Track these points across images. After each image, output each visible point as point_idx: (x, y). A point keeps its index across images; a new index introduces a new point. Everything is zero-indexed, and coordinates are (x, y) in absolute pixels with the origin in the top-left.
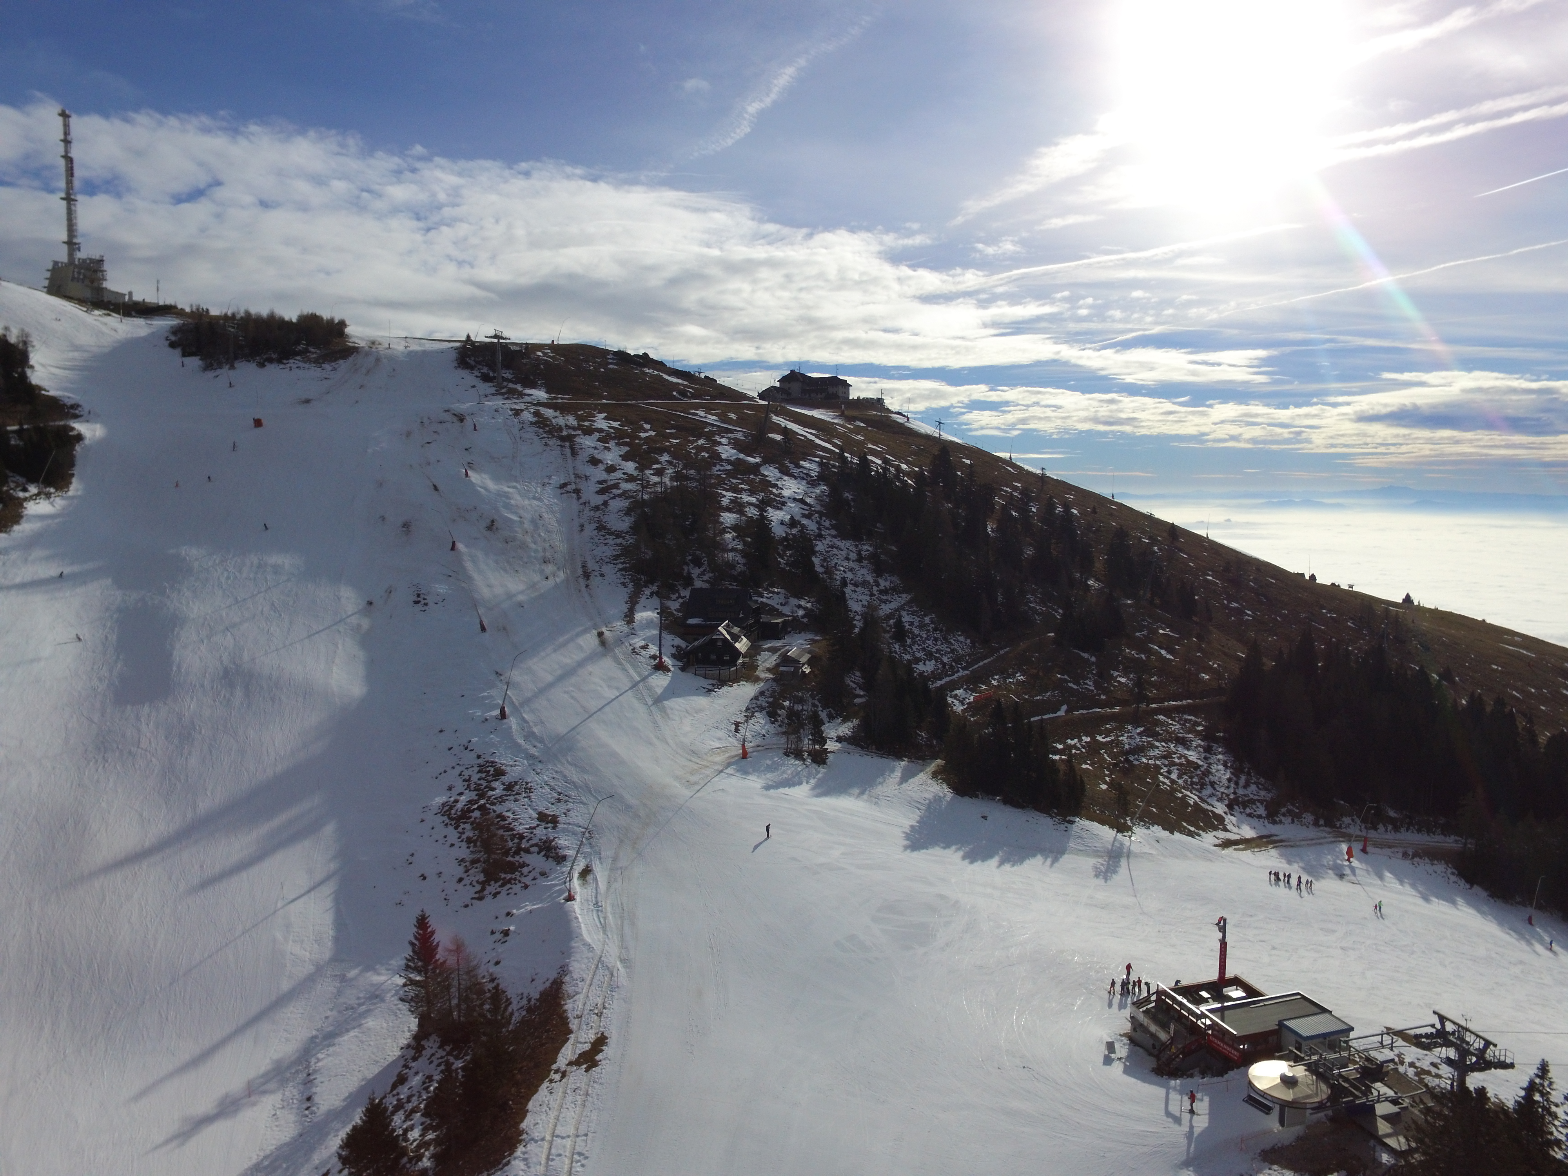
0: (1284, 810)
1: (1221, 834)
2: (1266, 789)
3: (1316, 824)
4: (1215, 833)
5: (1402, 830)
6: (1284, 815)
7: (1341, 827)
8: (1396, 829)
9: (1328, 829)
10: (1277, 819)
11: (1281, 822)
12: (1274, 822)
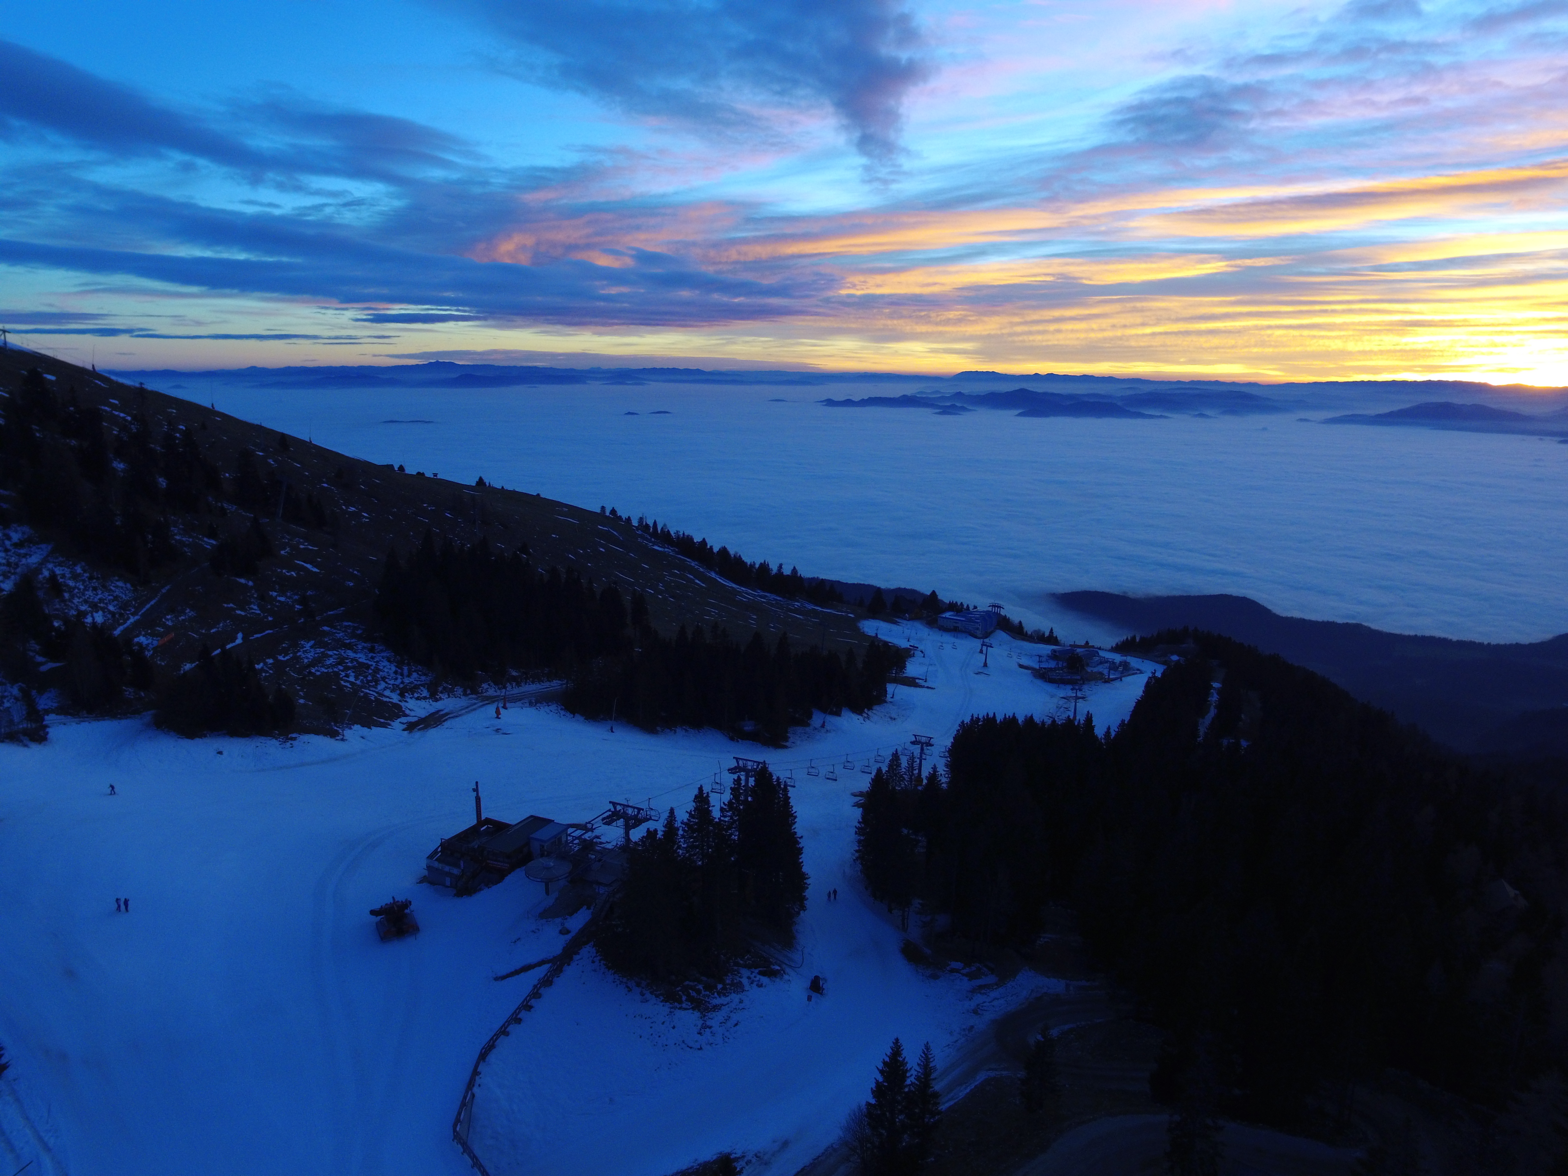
0: (440, 689)
1: (404, 720)
2: (425, 674)
3: (465, 694)
4: (399, 720)
5: (523, 684)
6: (441, 693)
7: (482, 692)
8: (519, 685)
9: (473, 696)
10: (438, 697)
11: (441, 698)
12: (436, 700)
